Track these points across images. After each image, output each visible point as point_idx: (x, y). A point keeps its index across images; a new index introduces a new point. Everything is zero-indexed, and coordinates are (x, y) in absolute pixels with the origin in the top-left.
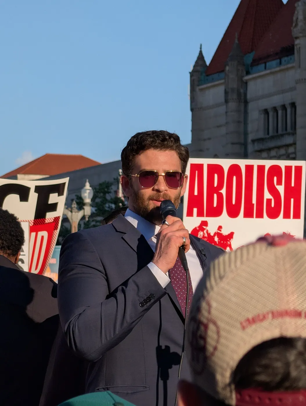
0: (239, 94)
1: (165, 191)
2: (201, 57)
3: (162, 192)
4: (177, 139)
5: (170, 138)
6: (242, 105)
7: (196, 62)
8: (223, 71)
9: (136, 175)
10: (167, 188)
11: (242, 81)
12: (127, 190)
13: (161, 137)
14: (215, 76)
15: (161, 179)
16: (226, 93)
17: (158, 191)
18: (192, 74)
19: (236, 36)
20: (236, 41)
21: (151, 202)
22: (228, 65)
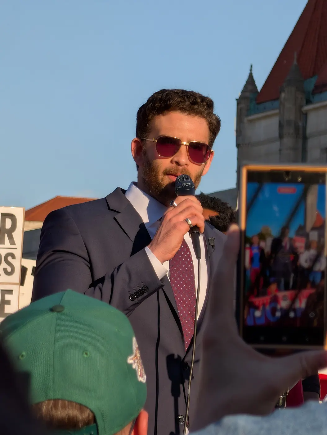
0: (297, 129)
1: (186, 166)
2: (251, 81)
3: (181, 166)
4: (210, 104)
5: (202, 101)
6: (300, 141)
7: (245, 87)
8: (278, 98)
9: (154, 139)
10: (188, 162)
11: (301, 112)
12: (138, 157)
13: (192, 99)
14: (268, 104)
15: (183, 150)
16: (281, 126)
17: (178, 163)
18: (239, 101)
19: (295, 56)
20: (295, 62)
21: (166, 177)
22: (284, 91)
